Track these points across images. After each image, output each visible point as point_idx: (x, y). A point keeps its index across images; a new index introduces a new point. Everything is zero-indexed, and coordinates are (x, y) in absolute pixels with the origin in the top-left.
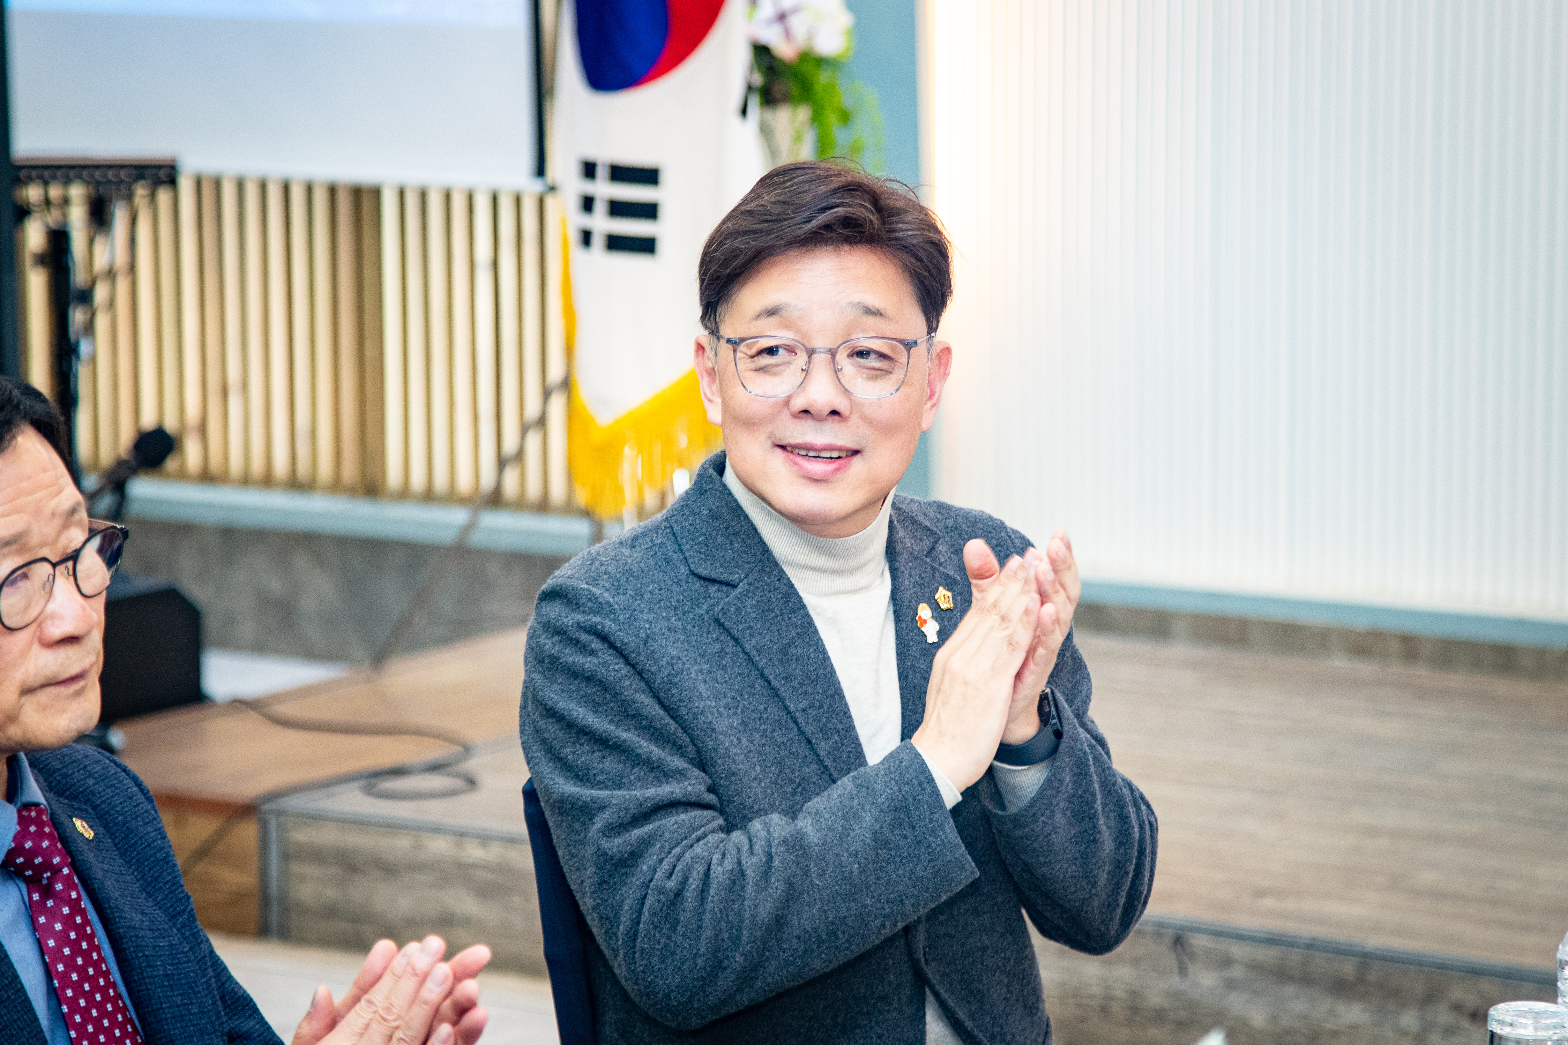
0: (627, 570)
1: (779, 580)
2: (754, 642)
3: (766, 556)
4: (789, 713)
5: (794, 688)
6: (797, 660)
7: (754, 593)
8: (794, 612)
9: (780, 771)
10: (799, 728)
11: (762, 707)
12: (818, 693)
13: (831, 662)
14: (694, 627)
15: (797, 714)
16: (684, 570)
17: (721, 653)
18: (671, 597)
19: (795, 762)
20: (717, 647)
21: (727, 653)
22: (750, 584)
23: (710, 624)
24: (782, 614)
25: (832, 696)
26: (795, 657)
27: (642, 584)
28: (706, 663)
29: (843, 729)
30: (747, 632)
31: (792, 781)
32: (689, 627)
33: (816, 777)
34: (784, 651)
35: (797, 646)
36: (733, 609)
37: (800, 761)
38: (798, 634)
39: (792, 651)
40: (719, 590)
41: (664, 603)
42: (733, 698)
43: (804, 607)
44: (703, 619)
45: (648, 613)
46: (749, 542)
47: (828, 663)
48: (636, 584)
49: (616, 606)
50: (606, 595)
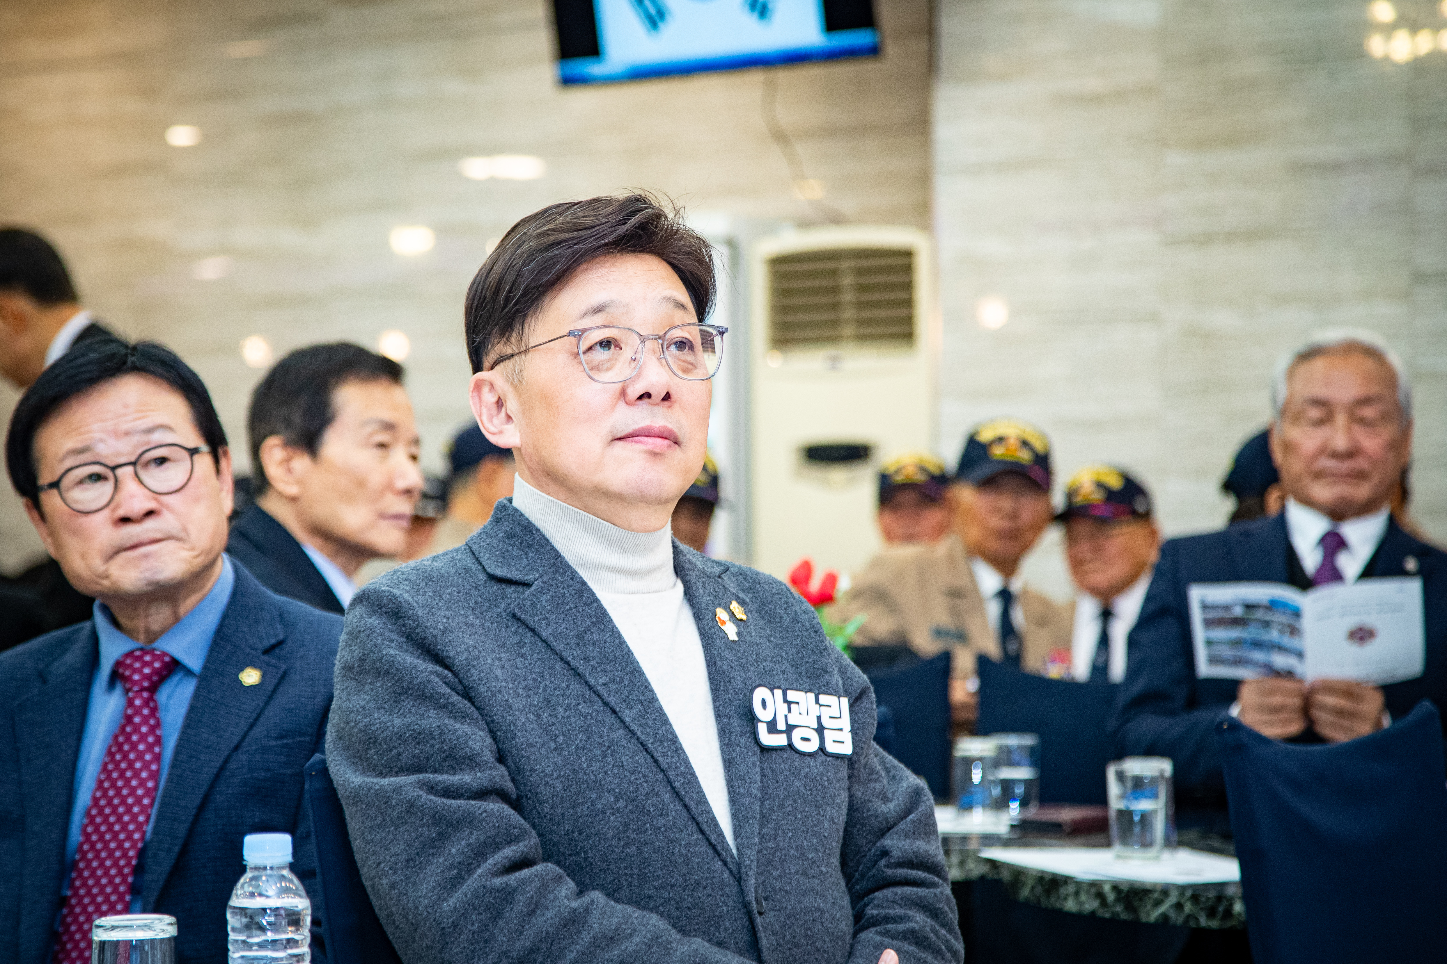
0: (426, 577)
1: (572, 579)
2: (550, 630)
3: (559, 560)
4: (591, 688)
5: (593, 667)
6: (594, 644)
7: (548, 590)
8: (588, 606)
9: (589, 738)
10: (602, 700)
11: (564, 685)
12: (617, 670)
13: (627, 646)
14: (492, 623)
15: (599, 688)
16: (482, 577)
17: (521, 644)
18: (469, 600)
19: (602, 729)
20: (515, 639)
21: (526, 643)
22: (543, 582)
23: (508, 620)
24: (576, 607)
25: (632, 673)
26: (591, 642)
27: (441, 587)
28: (506, 652)
29: (645, 700)
30: (544, 622)
31: (601, 745)
32: (487, 624)
33: (625, 741)
34: (580, 637)
35: (593, 633)
36: (528, 603)
37: (607, 727)
38: (593, 623)
39: (588, 637)
40: (515, 591)
41: (462, 604)
42: (534, 680)
43: (597, 600)
44: (502, 616)
45: (446, 610)
46: (542, 550)
47: (624, 646)
48: (436, 588)
49: (415, 604)
50: (406, 595)
